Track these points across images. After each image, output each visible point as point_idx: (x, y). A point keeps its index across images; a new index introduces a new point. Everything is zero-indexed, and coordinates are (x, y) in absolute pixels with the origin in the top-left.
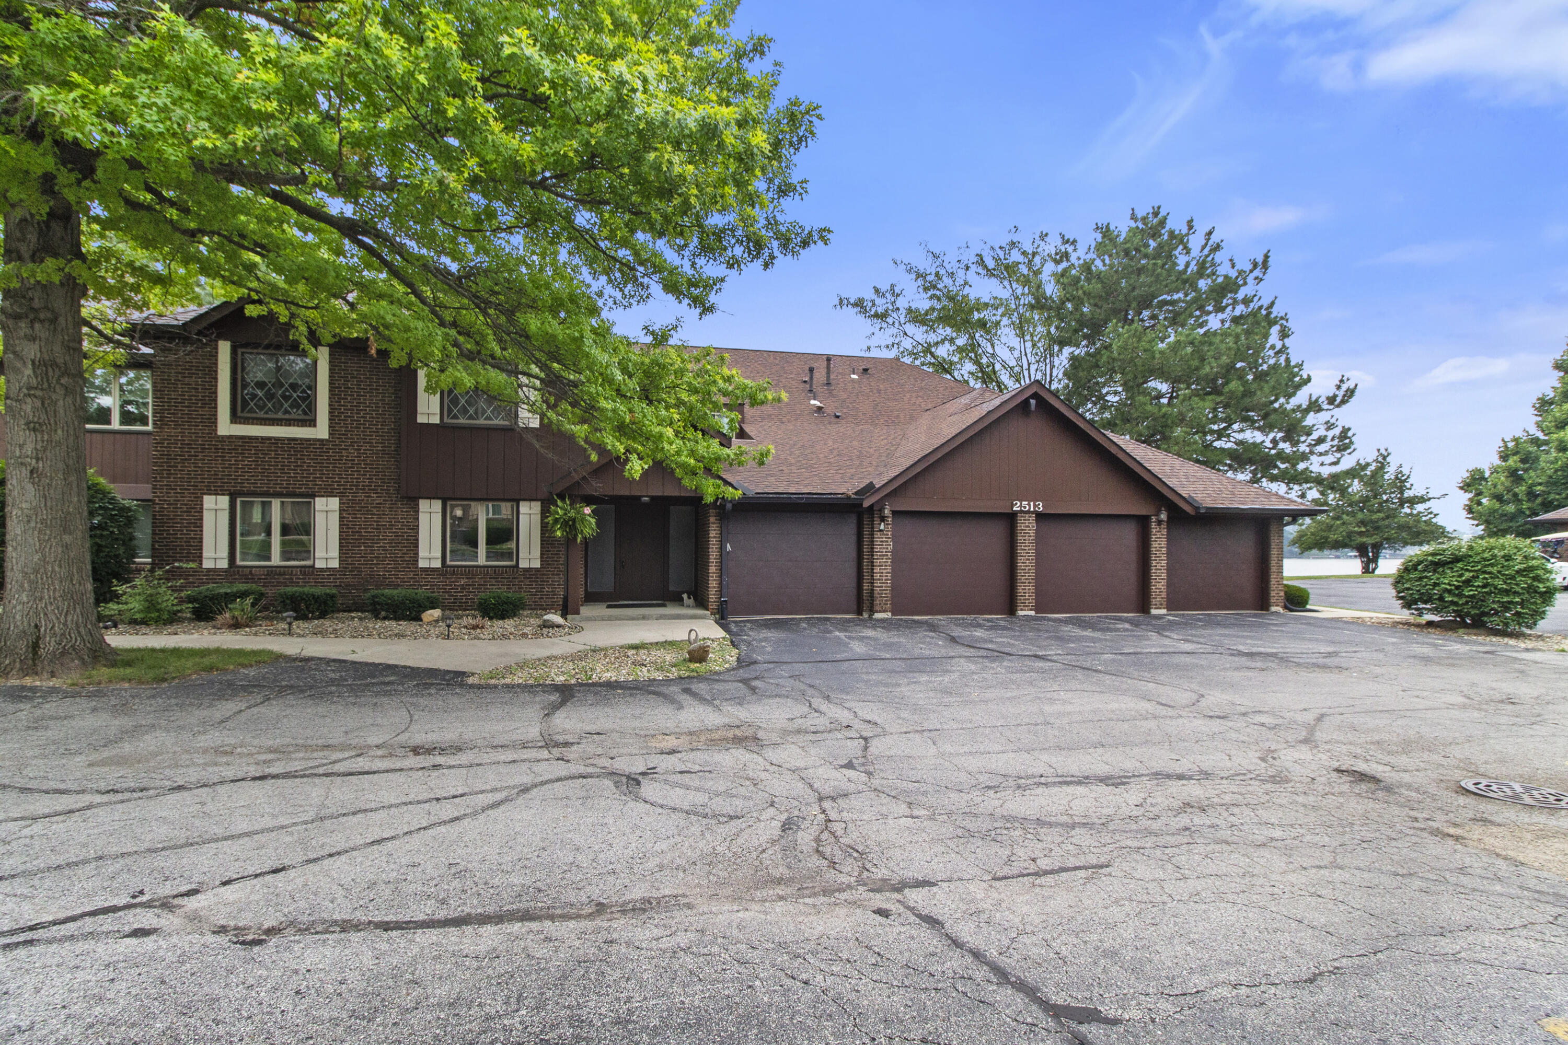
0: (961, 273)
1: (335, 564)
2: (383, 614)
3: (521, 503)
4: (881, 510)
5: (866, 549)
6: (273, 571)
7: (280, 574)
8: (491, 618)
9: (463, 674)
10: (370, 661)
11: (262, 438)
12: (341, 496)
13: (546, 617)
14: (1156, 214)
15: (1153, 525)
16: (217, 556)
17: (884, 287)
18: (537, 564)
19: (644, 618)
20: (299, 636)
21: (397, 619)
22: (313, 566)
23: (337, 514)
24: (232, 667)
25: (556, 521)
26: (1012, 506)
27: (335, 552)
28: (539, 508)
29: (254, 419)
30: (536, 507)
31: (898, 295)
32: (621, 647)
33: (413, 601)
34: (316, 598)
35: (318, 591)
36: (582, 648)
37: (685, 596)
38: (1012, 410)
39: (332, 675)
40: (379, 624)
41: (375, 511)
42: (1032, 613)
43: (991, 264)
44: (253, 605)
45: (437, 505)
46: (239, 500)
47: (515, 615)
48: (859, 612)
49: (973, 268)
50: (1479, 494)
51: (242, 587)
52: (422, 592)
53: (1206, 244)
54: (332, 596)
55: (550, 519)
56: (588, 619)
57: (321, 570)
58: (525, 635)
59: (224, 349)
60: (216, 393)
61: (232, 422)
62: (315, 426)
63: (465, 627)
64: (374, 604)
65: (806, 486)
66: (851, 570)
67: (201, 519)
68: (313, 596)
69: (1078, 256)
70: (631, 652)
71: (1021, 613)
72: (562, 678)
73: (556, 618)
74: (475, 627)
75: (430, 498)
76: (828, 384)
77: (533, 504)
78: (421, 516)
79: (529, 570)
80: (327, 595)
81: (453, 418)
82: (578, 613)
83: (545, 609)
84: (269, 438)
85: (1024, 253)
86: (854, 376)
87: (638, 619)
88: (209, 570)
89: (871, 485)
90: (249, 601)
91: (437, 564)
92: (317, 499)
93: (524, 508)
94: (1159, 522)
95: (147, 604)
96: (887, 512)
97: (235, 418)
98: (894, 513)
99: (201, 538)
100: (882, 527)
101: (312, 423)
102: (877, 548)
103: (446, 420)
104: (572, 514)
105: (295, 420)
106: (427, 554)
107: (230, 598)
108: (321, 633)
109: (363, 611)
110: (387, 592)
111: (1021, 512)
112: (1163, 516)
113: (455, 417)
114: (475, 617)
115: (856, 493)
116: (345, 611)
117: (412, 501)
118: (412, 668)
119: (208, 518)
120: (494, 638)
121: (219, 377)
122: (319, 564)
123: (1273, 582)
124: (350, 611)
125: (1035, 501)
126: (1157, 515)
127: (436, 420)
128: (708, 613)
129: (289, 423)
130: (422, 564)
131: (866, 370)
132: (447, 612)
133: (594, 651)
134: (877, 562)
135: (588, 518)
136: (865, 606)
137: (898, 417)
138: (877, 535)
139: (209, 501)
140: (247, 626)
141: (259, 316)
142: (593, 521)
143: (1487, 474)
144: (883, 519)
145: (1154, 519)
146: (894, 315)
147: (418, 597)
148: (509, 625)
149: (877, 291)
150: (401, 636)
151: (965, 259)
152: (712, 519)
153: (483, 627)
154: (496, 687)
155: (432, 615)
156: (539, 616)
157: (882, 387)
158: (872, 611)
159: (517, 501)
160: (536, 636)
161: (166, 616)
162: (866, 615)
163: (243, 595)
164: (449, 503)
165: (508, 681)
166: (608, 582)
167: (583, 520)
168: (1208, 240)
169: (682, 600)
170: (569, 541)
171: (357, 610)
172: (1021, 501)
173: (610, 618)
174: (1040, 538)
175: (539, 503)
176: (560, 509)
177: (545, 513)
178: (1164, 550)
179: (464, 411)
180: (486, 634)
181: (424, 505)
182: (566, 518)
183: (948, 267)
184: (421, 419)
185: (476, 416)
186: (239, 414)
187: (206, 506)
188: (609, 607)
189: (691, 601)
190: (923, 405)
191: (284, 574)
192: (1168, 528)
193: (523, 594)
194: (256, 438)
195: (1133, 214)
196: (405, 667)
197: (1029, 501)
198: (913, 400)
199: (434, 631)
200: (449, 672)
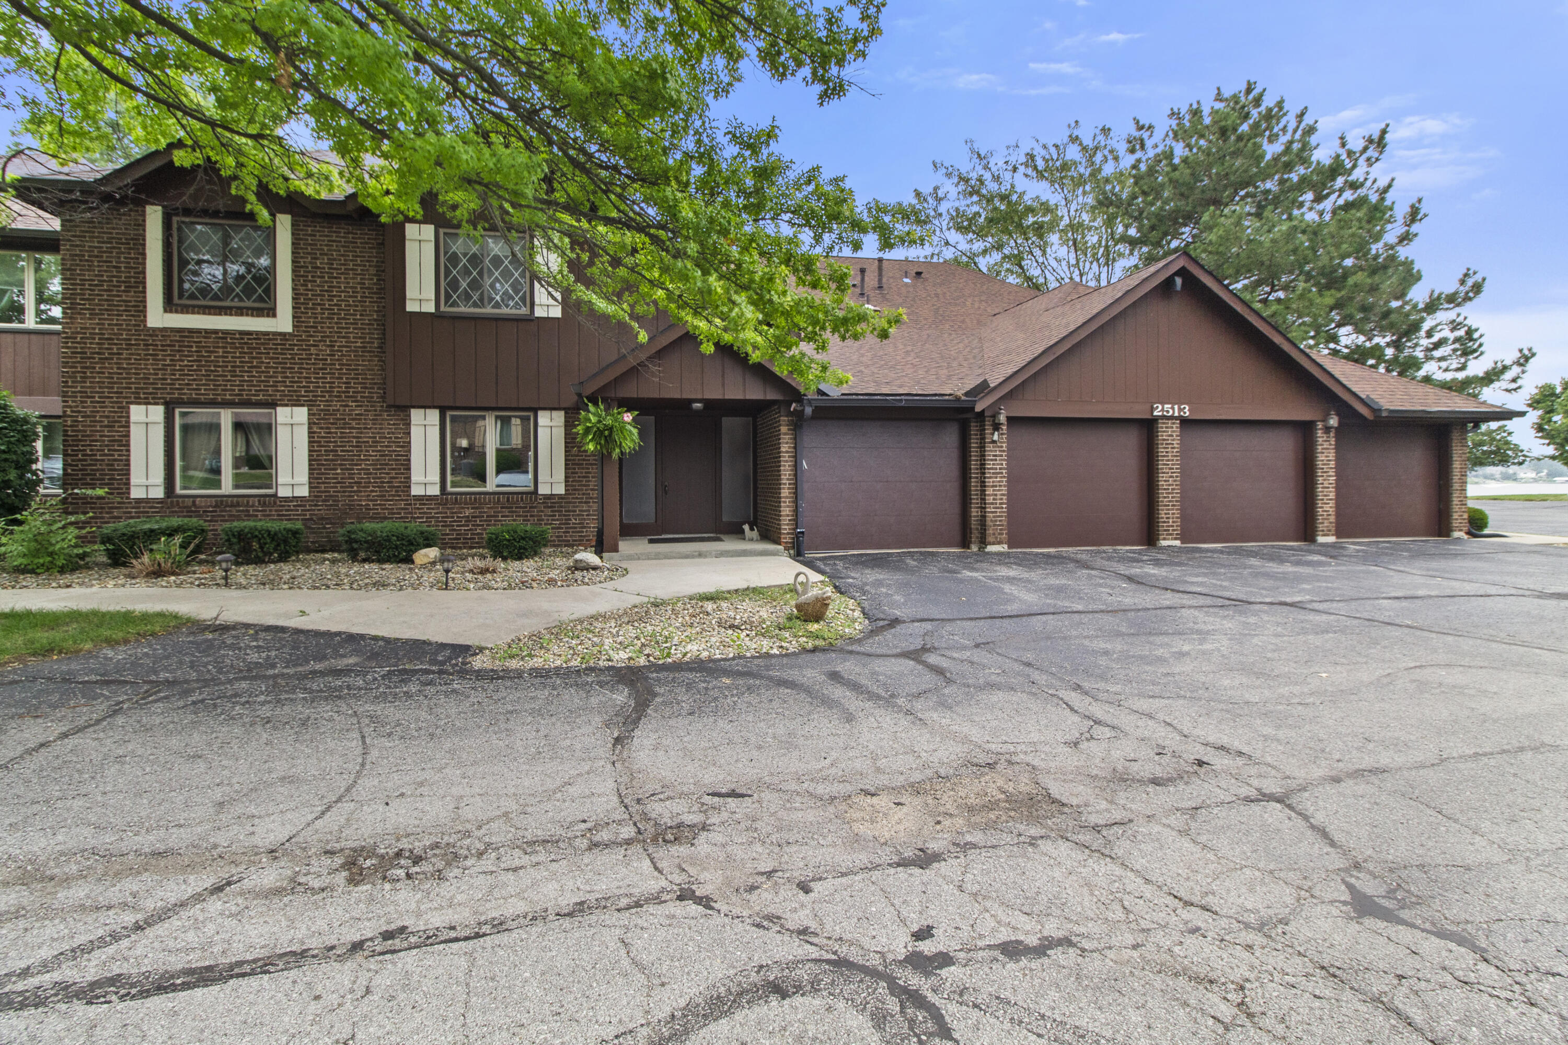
0: (1007, 176)
1: (304, 492)
2: (362, 555)
3: (540, 413)
4: (994, 416)
5: (974, 465)
6: (222, 502)
7: (232, 506)
8: (505, 559)
9: (464, 650)
10: (323, 628)
11: (206, 331)
12: (310, 404)
13: (578, 556)
14: (1249, 91)
15: (1320, 433)
16: (150, 482)
17: (926, 190)
18: (560, 490)
19: (700, 555)
20: (240, 587)
21: (381, 561)
22: (275, 495)
23: (306, 427)
24: (88, 646)
25: (587, 430)
26: (1152, 410)
27: (303, 476)
28: (563, 419)
29: (194, 306)
30: (559, 418)
31: (941, 199)
32: (691, 598)
33: (401, 537)
34: (273, 536)
35: (275, 526)
36: (638, 600)
37: (746, 527)
38: (1146, 294)
39: (254, 657)
40: (356, 568)
41: (354, 423)
42: (1177, 543)
43: (1040, 164)
44: (184, 546)
45: (433, 416)
46: (177, 411)
47: (536, 554)
48: (965, 544)
49: (1022, 169)
50: (1551, 411)
51: (175, 521)
52: (414, 527)
53: (1298, 127)
54: (295, 533)
55: (580, 429)
56: (630, 558)
57: (286, 499)
58: (552, 582)
59: (154, 216)
60: (144, 272)
61: (165, 311)
62: (274, 316)
63: (471, 571)
64: (350, 541)
65: (901, 386)
66: (952, 490)
67: (128, 435)
68: (269, 532)
69: (1156, 143)
70: (709, 606)
71: (1164, 543)
72: (623, 655)
73: (591, 558)
74: (484, 571)
75: (425, 407)
76: (880, 287)
77: (555, 413)
78: (413, 430)
79: (551, 496)
80: (289, 530)
81: (452, 306)
82: (616, 550)
83: (572, 546)
84: (216, 332)
85: (1084, 149)
86: (907, 280)
87: (693, 557)
88: (139, 501)
89: (985, 384)
90: (178, 540)
91: (435, 491)
92: (279, 409)
93: (544, 419)
94: (1327, 429)
95: (33, 545)
96: (1002, 418)
97: (170, 305)
98: (1010, 419)
99: (128, 460)
100: (996, 437)
101: (271, 312)
102: (989, 465)
103: (442, 308)
104: (609, 421)
105: (248, 308)
106: (421, 479)
107: (152, 536)
108: (272, 582)
109: (339, 552)
110: (368, 525)
111: (1163, 417)
112: (1333, 421)
113: (454, 304)
114: (483, 557)
115: (966, 394)
116: (317, 551)
117: (402, 410)
118: (387, 640)
119: (136, 435)
120: (510, 587)
121: (148, 251)
122: (283, 492)
123: (1455, 501)
124: (324, 551)
125: (1180, 404)
126: (1324, 420)
127: (430, 308)
128: (781, 548)
129: (240, 312)
130: (416, 491)
131: (919, 274)
132: (449, 551)
133: (656, 605)
134: (989, 482)
135: (629, 427)
136: (975, 535)
137: (963, 322)
138: (989, 447)
139: (137, 413)
140: (173, 574)
141: (193, 166)
142: (635, 431)
143: (1559, 390)
144: (996, 427)
145: (1320, 425)
146: (936, 222)
147: (408, 532)
148: (529, 566)
149: (918, 194)
150: (380, 585)
151: (1013, 159)
152: (784, 429)
153: (494, 571)
154: (519, 674)
155: (426, 555)
156: (567, 556)
157: (939, 291)
158: (983, 542)
159: (535, 410)
160: (567, 583)
161: (61, 562)
162: (974, 548)
163: (171, 533)
164: (449, 414)
165: (537, 662)
166: (647, 510)
167: (622, 429)
168: (1300, 122)
169: (743, 532)
170: (603, 457)
171: (333, 550)
172: (1163, 404)
173: (657, 557)
174: (1184, 452)
175: (562, 413)
176: (593, 415)
177: (569, 425)
178: (1332, 464)
179: (468, 297)
180: (498, 580)
181: (416, 415)
182: (601, 426)
183: (994, 169)
184: (411, 307)
185: (481, 302)
186: (176, 300)
187: (133, 418)
188: (651, 541)
189: (755, 534)
190: (989, 310)
191: (238, 505)
192: (1336, 437)
193: (545, 528)
194: (198, 331)
195: (1219, 94)
196: (375, 638)
197: (1173, 404)
198: (976, 305)
199: (429, 577)
200: (443, 646)
